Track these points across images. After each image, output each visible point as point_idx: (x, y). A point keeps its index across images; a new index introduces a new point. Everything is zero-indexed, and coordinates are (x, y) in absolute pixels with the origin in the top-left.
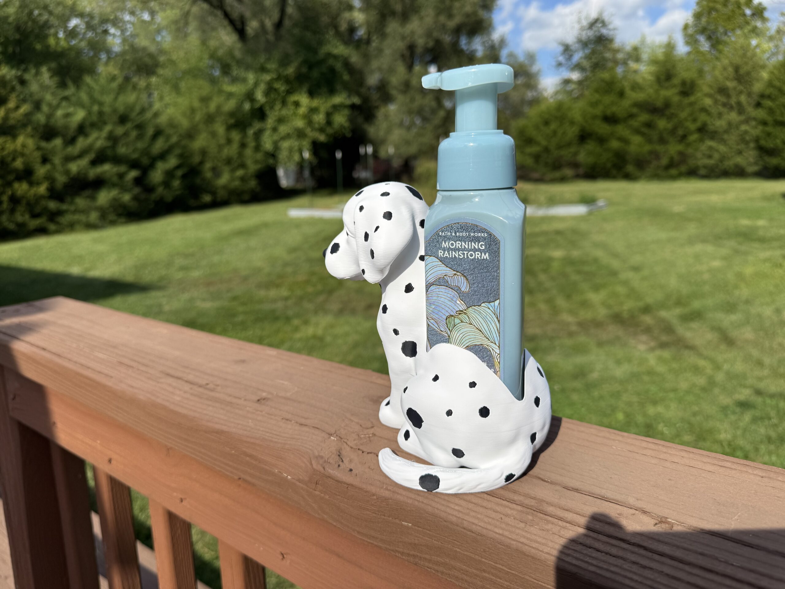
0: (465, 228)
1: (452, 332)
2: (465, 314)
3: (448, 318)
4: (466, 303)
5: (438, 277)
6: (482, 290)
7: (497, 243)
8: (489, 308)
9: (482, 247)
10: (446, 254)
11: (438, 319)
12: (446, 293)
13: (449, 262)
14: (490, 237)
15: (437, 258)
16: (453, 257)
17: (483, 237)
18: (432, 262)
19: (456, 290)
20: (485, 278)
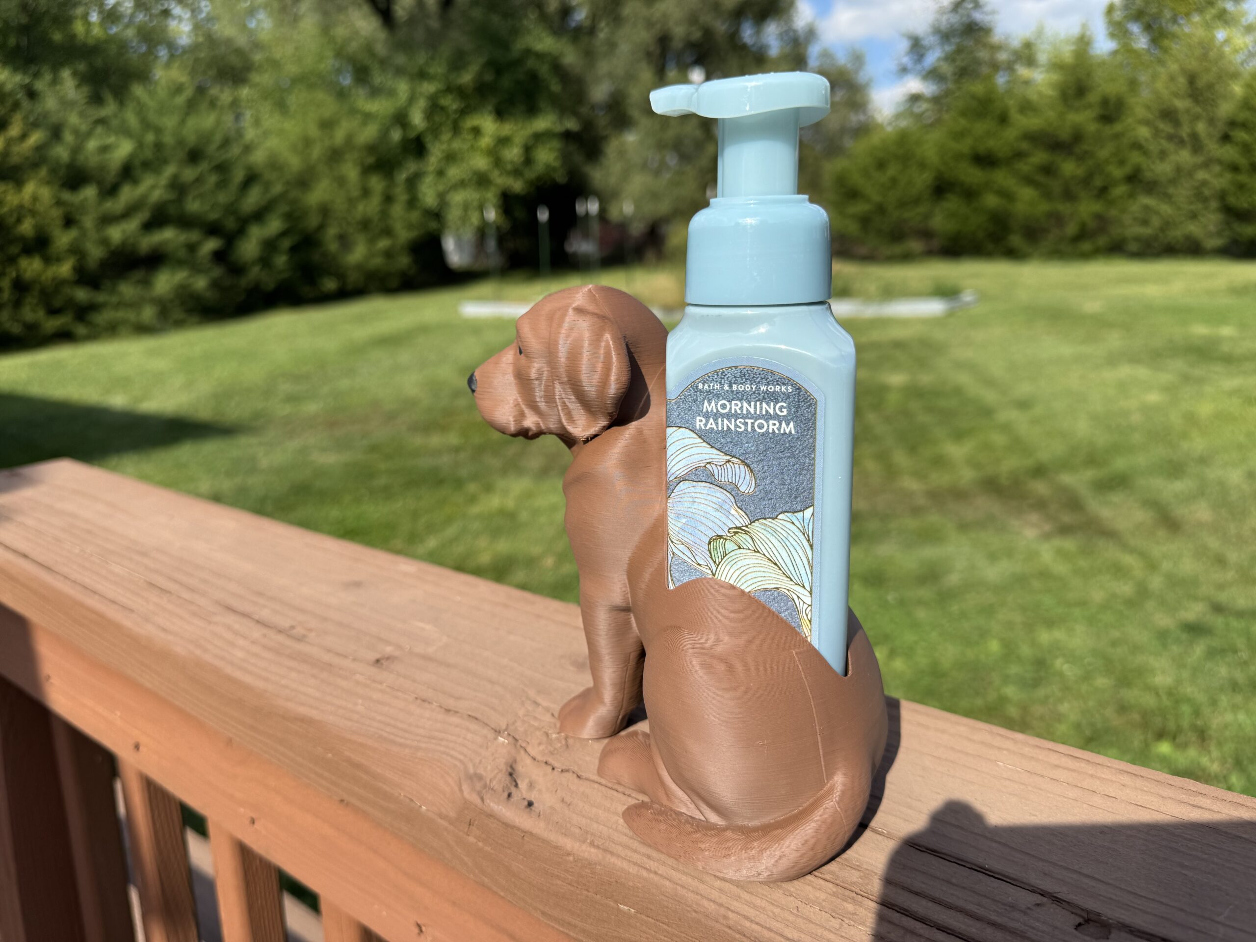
0: (749, 376)
1: (720, 566)
2: (746, 533)
3: (713, 540)
4: (748, 513)
5: (694, 467)
6: (781, 489)
7: (811, 404)
8: (793, 523)
9: (782, 411)
10: (711, 424)
11: (692, 543)
12: (709, 495)
13: (717, 439)
14: (799, 393)
15: (693, 431)
17: (784, 393)
18: (683, 439)
19: (729, 491)
20: (786, 468)
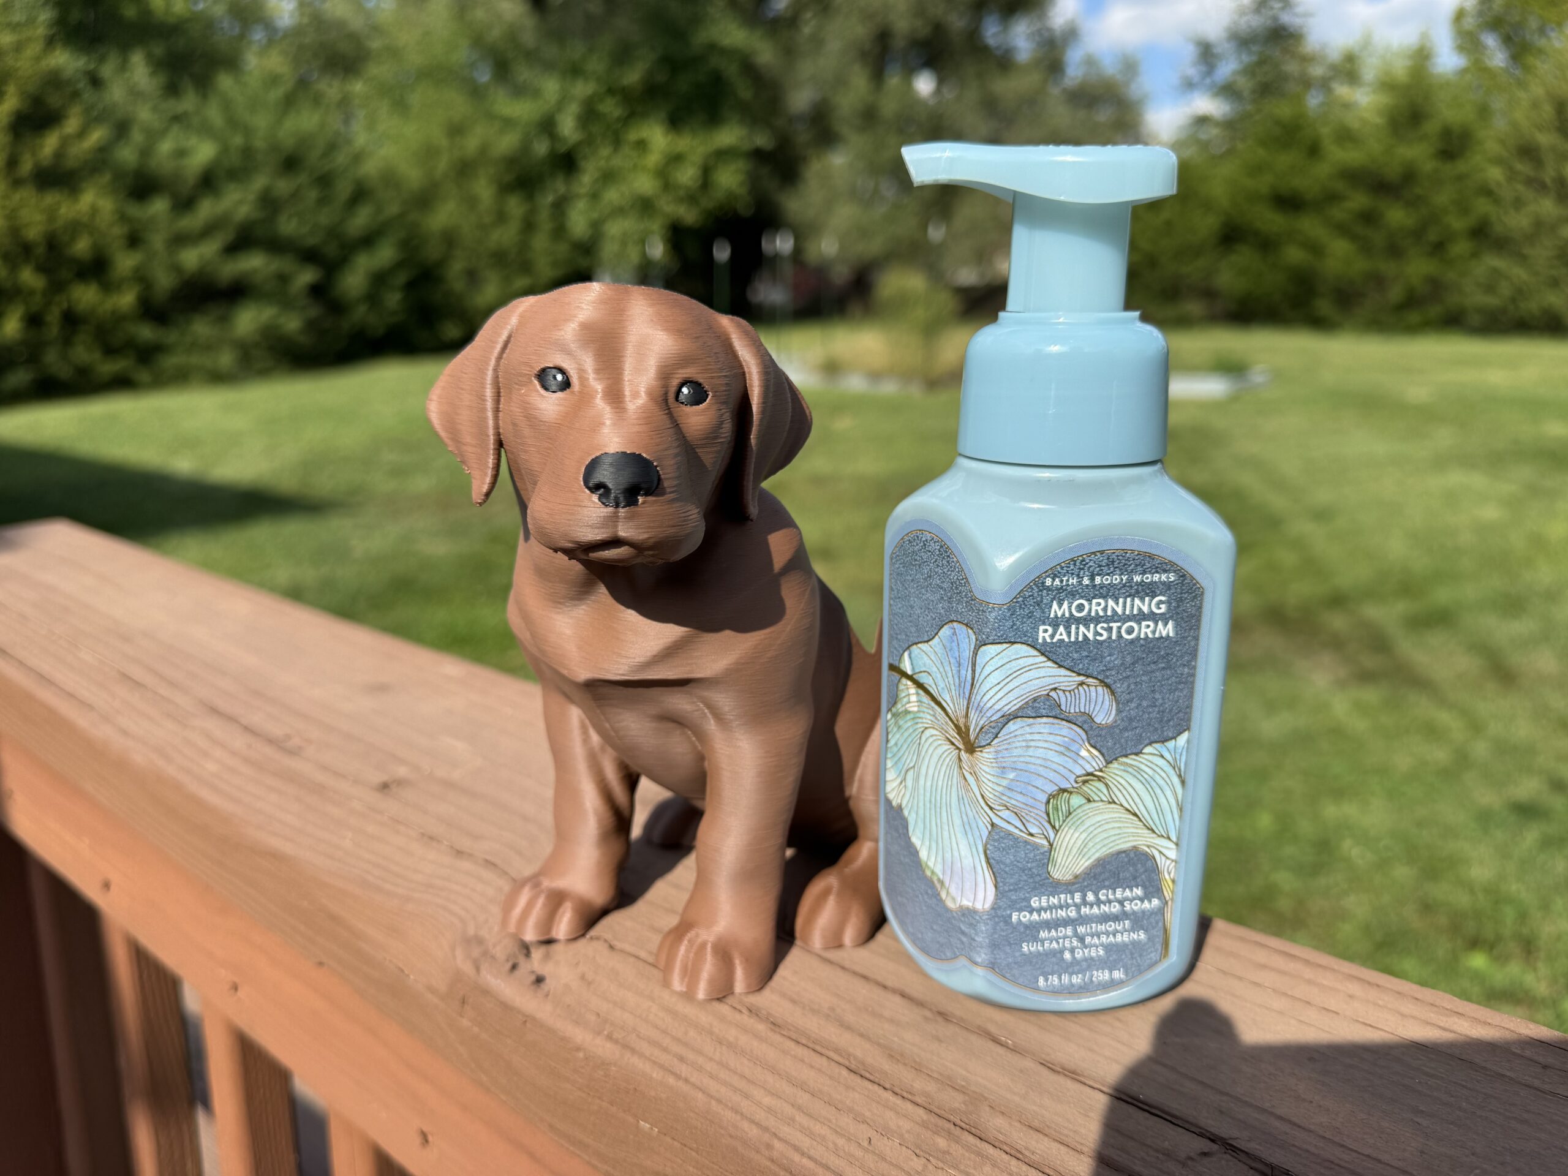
0: (1119, 563)
1: (1060, 831)
2: (1100, 779)
3: (1054, 797)
4: (1104, 751)
5: (1031, 697)
6: (1150, 713)
7: (1197, 595)
8: (1162, 756)
9: (1160, 608)
10: (1061, 634)
11: (1024, 806)
12: (1050, 734)
13: (1067, 654)
14: (1183, 581)
15: (1033, 647)
16: (1080, 639)
17: (1164, 583)
18: (1017, 659)
19: (1080, 724)
20: (1158, 684)
